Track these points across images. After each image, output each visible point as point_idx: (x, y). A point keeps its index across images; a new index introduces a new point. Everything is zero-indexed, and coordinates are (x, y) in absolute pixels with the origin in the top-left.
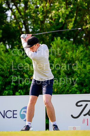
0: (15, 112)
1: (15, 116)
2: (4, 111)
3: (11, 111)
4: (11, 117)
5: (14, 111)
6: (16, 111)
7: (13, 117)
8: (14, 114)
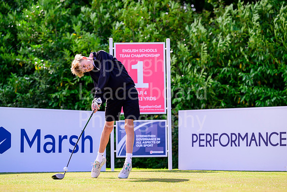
0: (283, 136)
1: (283, 142)
2: (267, 133)
3: (278, 134)
4: (278, 144)
5: (281, 133)
6: (285, 133)
7: (281, 145)
8: (281, 139)
